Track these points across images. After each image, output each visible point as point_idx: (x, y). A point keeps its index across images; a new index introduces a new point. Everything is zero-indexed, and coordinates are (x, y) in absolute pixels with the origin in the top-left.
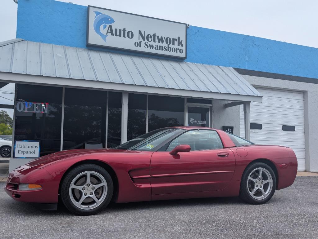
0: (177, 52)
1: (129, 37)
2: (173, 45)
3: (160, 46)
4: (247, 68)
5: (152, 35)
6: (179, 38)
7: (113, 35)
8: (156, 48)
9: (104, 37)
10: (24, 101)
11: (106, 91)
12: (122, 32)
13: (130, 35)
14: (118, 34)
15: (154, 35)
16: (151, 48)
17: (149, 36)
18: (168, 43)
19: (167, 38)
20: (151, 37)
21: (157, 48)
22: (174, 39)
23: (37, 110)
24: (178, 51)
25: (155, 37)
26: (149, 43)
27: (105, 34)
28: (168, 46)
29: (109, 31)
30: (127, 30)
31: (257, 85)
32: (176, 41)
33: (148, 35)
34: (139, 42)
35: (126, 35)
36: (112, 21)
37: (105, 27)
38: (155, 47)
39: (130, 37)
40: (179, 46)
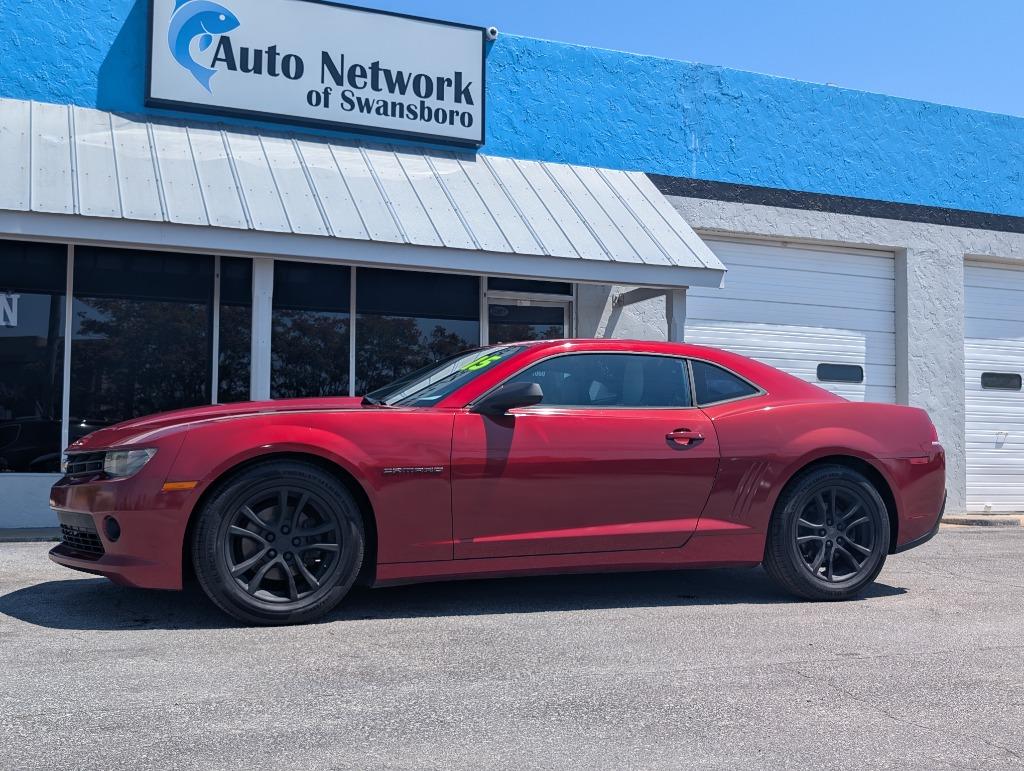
0: (452, 123)
1: (287, 75)
2: (438, 99)
3: (394, 104)
4: (694, 174)
5: (367, 66)
6: (458, 75)
7: (235, 69)
8: (382, 110)
9: (203, 75)
11: (213, 257)
12: (265, 57)
13: (294, 67)
14: (251, 65)
15: (375, 67)
16: (362, 111)
17: (358, 71)
18: (423, 93)
19: (418, 77)
20: (364, 75)
21: (384, 109)
22: (440, 81)
24: (457, 119)
25: (378, 74)
26: (358, 93)
28: (422, 103)
29: (219, 56)
30: (282, 52)
31: (732, 229)
32: (449, 85)
33: (353, 68)
34: (321, 91)
35: (279, 69)
36: (232, 22)
37: (207, 41)
38: (375, 106)
39: (292, 73)
40: (460, 102)
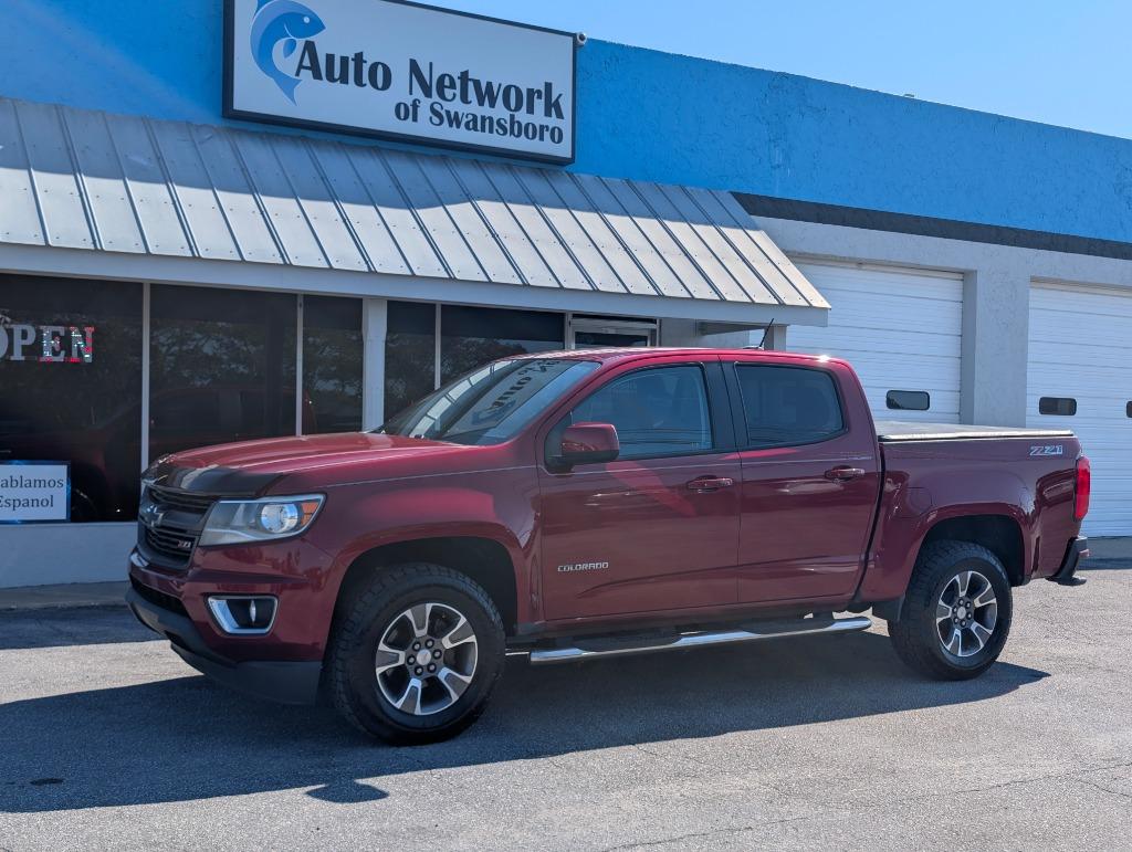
0: (542, 139)
1: (375, 85)
2: (528, 112)
3: (483, 118)
4: (777, 194)
5: (456, 76)
6: (548, 86)
8: (471, 125)
9: (287, 85)
10: (8, 319)
12: (351, 65)
13: (380, 77)
14: (337, 75)
15: (464, 76)
16: (451, 125)
17: (447, 82)
18: (513, 106)
19: (508, 88)
20: (453, 86)
21: (474, 124)
22: (531, 92)
23: (55, 353)
24: (547, 135)
25: (467, 85)
26: (447, 106)
27: (292, 74)
28: (512, 117)
29: (304, 64)
30: (369, 59)
32: (539, 97)
33: (442, 77)
34: (409, 103)
35: (366, 79)
36: (317, 26)
37: (291, 46)
38: (465, 120)
39: (380, 83)
40: (550, 116)
